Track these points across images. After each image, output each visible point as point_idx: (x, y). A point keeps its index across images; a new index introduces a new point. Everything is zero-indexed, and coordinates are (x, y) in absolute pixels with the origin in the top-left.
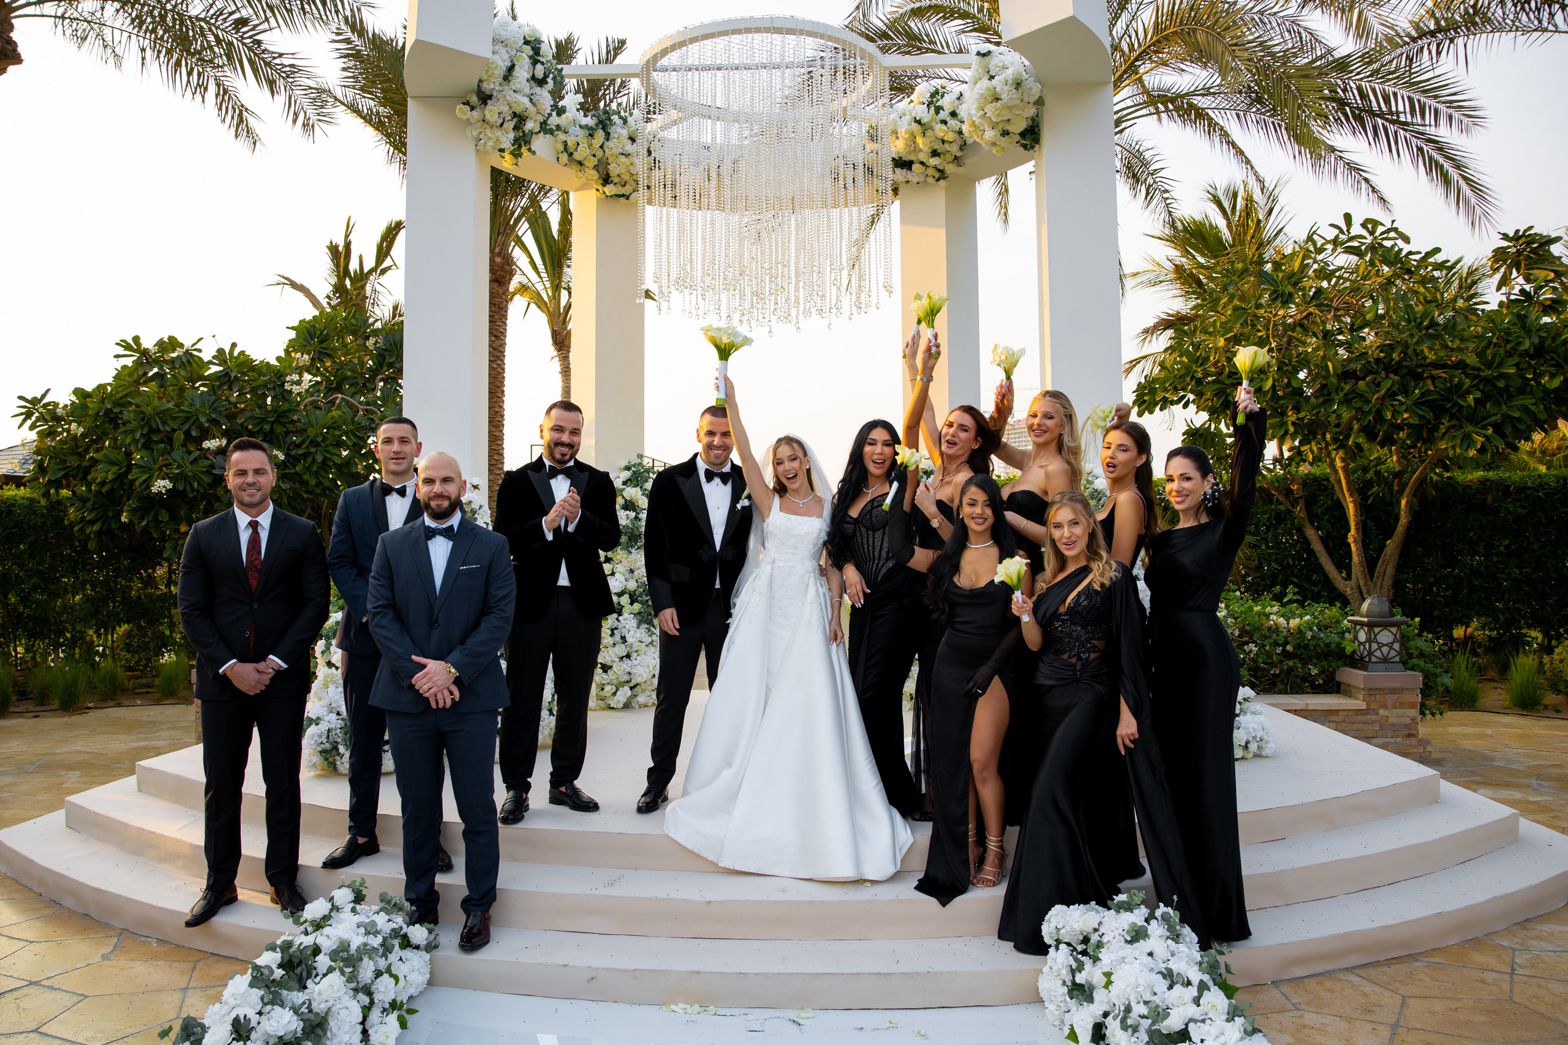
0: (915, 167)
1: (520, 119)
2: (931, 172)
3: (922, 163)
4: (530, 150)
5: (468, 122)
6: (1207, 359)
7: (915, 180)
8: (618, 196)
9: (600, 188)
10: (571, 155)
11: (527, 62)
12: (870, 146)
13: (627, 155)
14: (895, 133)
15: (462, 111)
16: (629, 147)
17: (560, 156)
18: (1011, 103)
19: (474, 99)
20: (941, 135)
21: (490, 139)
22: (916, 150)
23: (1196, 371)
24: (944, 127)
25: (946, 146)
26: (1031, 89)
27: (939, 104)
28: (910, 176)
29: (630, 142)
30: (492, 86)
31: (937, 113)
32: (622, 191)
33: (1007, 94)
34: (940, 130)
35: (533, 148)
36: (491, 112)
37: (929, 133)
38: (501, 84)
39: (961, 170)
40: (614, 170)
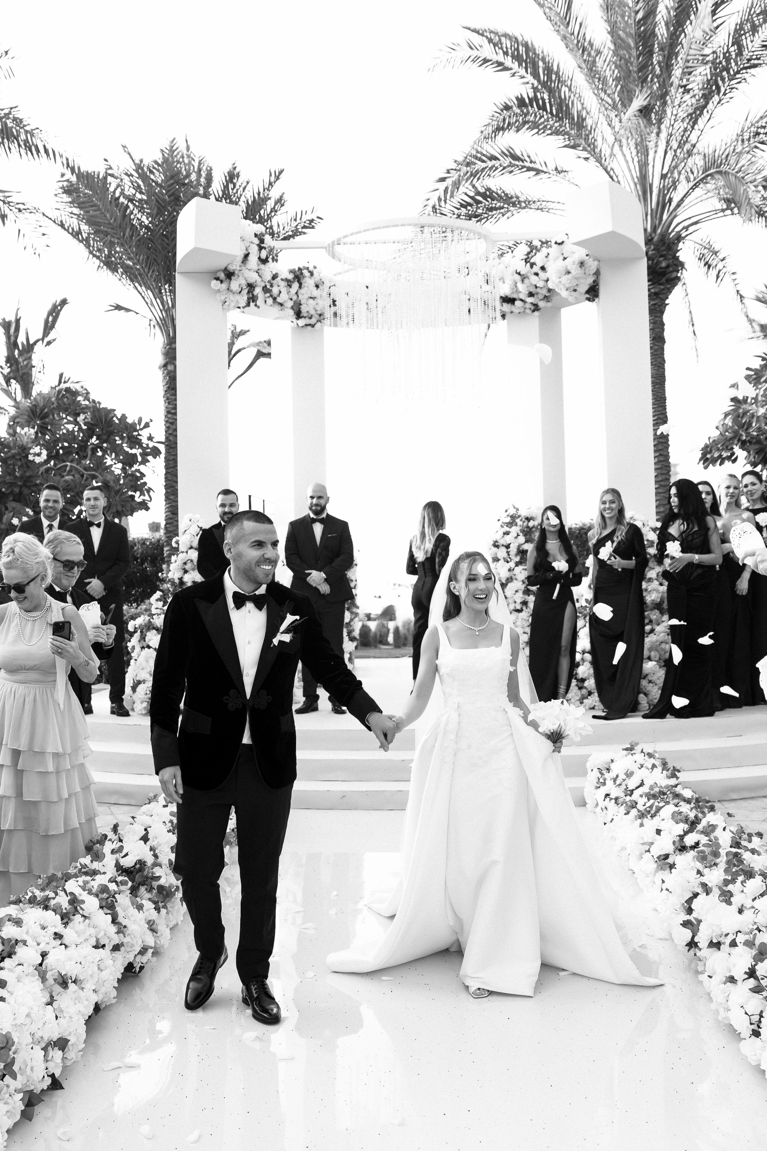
0: (518, 303)
1: (251, 287)
2: (528, 306)
3: (522, 300)
4: (256, 305)
5: (219, 291)
6: (750, 425)
7: (517, 311)
8: (306, 325)
9: (295, 320)
10: (275, 299)
11: (256, 248)
12: (486, 288)
13: (313, 298)
14: (502, 279)
15: (215, 284)
16: (316, 293)
17: (267, 300)
18: (578, 276)
19: (222, 276)
20: (534, 283)
21: (232, 301)
22: (518, 292)
23: (741, 435)
24: (536, 277)
25: (538, 290)
26: (590, 266)
27: (532, 261)
28: (513, 308)
29: (315, 288)
30: (235, 268)
31: (532, 267)
32: (308, 322)
33: (575, 270)
34: (534, 279)
35: (258, 304)
36: (235, 285)
37: (526, 281)
38: (240, 266)
39: (549, 305)
40: (304, 309)
